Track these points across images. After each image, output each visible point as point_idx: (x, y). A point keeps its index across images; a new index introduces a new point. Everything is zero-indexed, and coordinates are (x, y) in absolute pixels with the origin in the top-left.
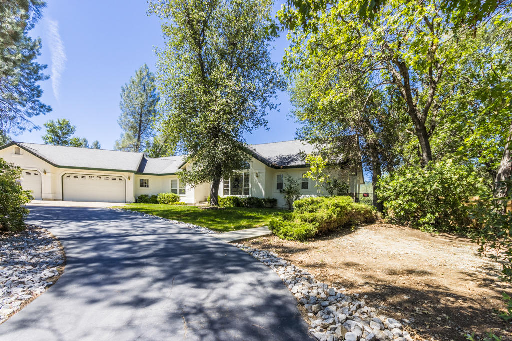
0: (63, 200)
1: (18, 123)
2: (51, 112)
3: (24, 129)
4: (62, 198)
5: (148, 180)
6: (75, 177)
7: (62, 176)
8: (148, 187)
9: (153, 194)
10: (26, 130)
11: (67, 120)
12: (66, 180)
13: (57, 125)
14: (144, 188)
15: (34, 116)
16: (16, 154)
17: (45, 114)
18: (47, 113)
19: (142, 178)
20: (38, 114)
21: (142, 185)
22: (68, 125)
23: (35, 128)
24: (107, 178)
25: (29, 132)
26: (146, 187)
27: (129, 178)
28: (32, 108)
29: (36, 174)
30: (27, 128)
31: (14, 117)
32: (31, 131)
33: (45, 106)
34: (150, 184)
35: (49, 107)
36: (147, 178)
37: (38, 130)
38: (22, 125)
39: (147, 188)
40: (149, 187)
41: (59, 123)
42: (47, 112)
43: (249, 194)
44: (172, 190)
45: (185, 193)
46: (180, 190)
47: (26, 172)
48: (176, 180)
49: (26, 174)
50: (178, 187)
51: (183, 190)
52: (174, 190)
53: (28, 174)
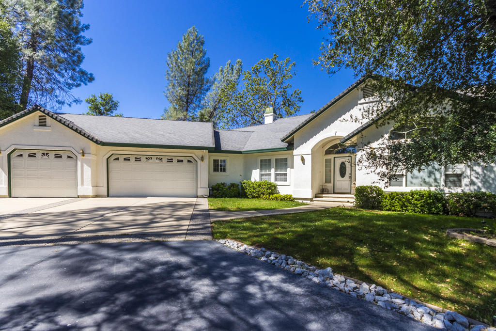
0: (108, 196)
1: (56, 96)
2: (93, 82)
3: (63, 103)
4: (106, 194)
5: (224, 161)
6: (125, 159)
7: (107, 159)
8: (224, 170)
9: (233, 182)
10: (66, 104)
11: (110, 94)
12: (113, 164)
13: (99, 100)
14: (219, 173)
15: (74, 88)
16: (40, 125)
17: (86, 84)
18: (88, 83)
19: (216, 158)
20: (78, 85)
21: (216, 170)
22: (110, 99)
23: (74, 101)
24: (170, 161)
25: (68, 106)
26: (221, 171)
27: (202, 159)
28: (72, 78)
29: (69, 157)
30: (66, 101)
31: (53, 90)
32: (70, 105)
33: (86, 74)
34: (227, 167)
35: (91, 75)
36: (223, 158)
37: (79, 104)
38: (60, 99)
39: (223, 173)
40: (227, 170)
41: (101, 97)
42: (89, 81)
43: (460, 186)
44: (262, 175)
45: (285, 180)
46: (277, 175)
47: (55, 155)
48: (270, 160)
49: (55, 157)
50: (273, 171)
51: (281, 175)
52: (266, 175)
53: (58, 156)
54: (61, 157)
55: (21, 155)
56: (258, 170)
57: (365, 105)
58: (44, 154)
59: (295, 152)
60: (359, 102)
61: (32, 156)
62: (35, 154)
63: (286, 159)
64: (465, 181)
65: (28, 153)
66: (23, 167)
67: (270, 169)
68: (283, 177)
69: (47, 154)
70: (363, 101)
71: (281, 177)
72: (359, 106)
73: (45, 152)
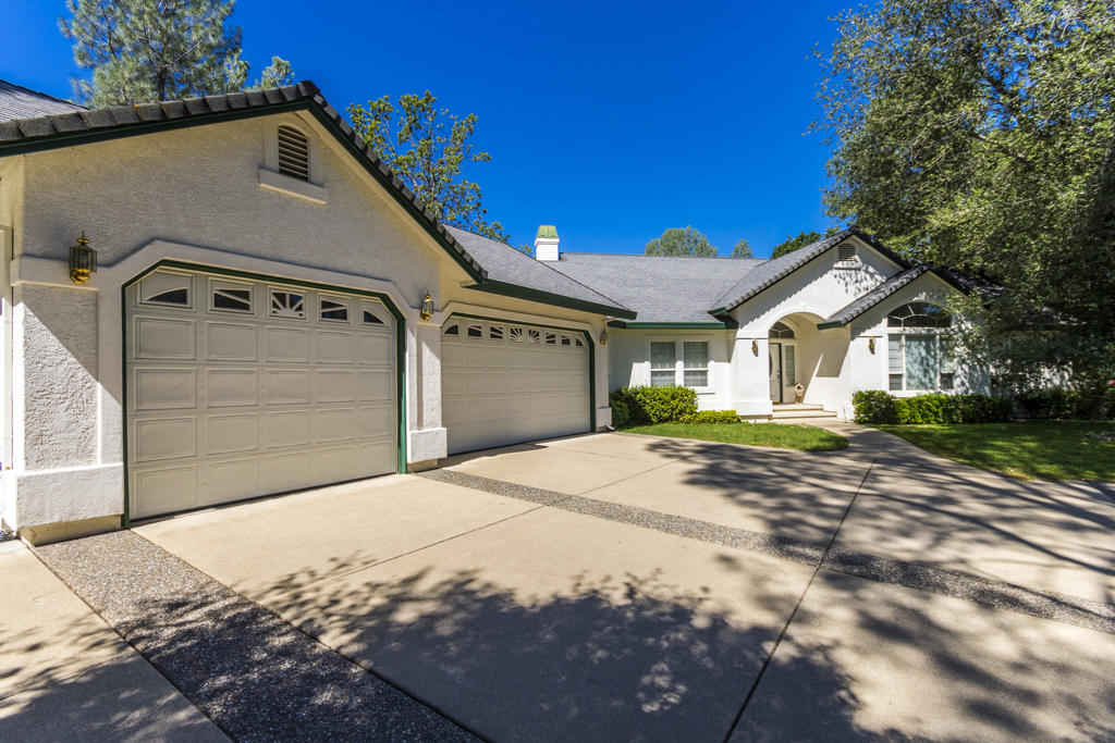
6: (471, 332)
16: (283, 172)
24: (552, 339)
27: (603, 337)
29: (368, 318)
43: (952, 388)
44: (654, 374)
45: (704, 383)
46: (686, 373)
47: (325, 305)
48: (672, 345)
49: (324, 315)
50: (680, 366)
51: (695, 373)
52: (663, 373)
53: (334, 313)
54: (343, 315)
55: (179, 297)
56: (647, 364)
57: (841, 272)
58: (281, 297)
59: (740, 333)
60: (836, 266)
61: (230, 302)
62: (245, 295)
63: (706, 343)
64: (957, 382)
65: (216, 289)
66: (191, 356)
67: (673, 362)
68: (699, 377)
69: (294, 299)
70: (840, 264)
71: (695, 378)
72: (835, 272)
73: (288, 289)
